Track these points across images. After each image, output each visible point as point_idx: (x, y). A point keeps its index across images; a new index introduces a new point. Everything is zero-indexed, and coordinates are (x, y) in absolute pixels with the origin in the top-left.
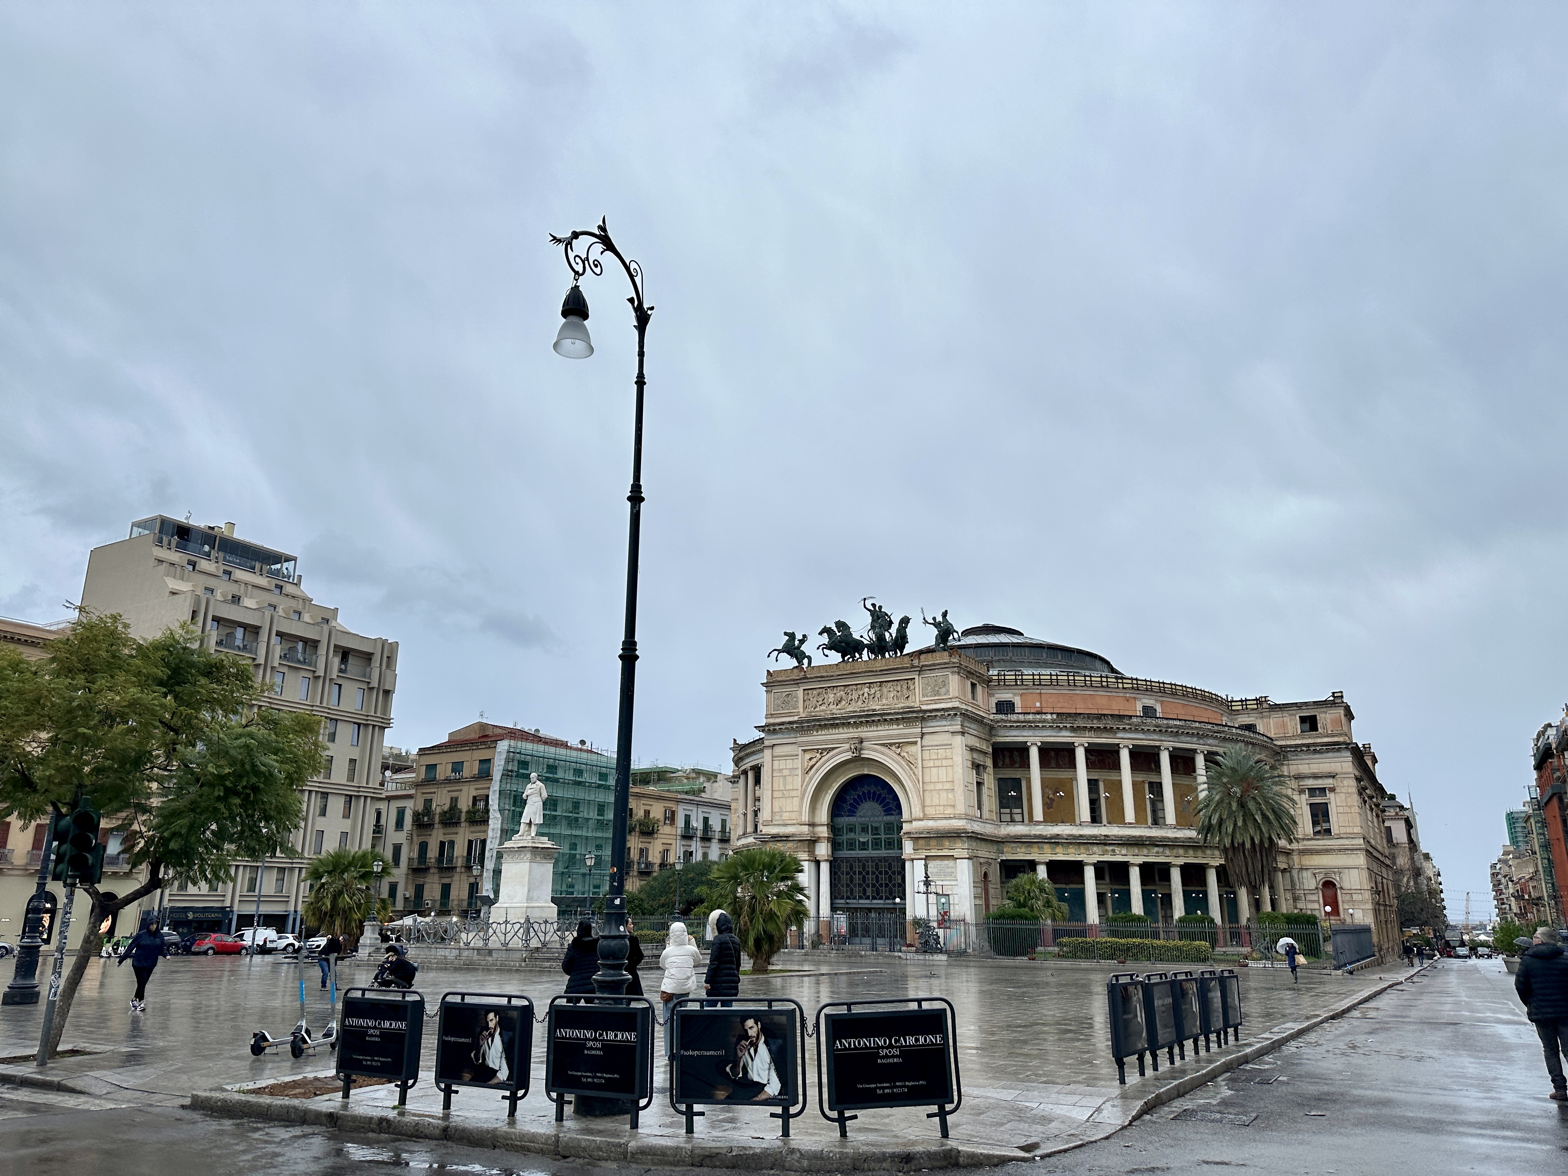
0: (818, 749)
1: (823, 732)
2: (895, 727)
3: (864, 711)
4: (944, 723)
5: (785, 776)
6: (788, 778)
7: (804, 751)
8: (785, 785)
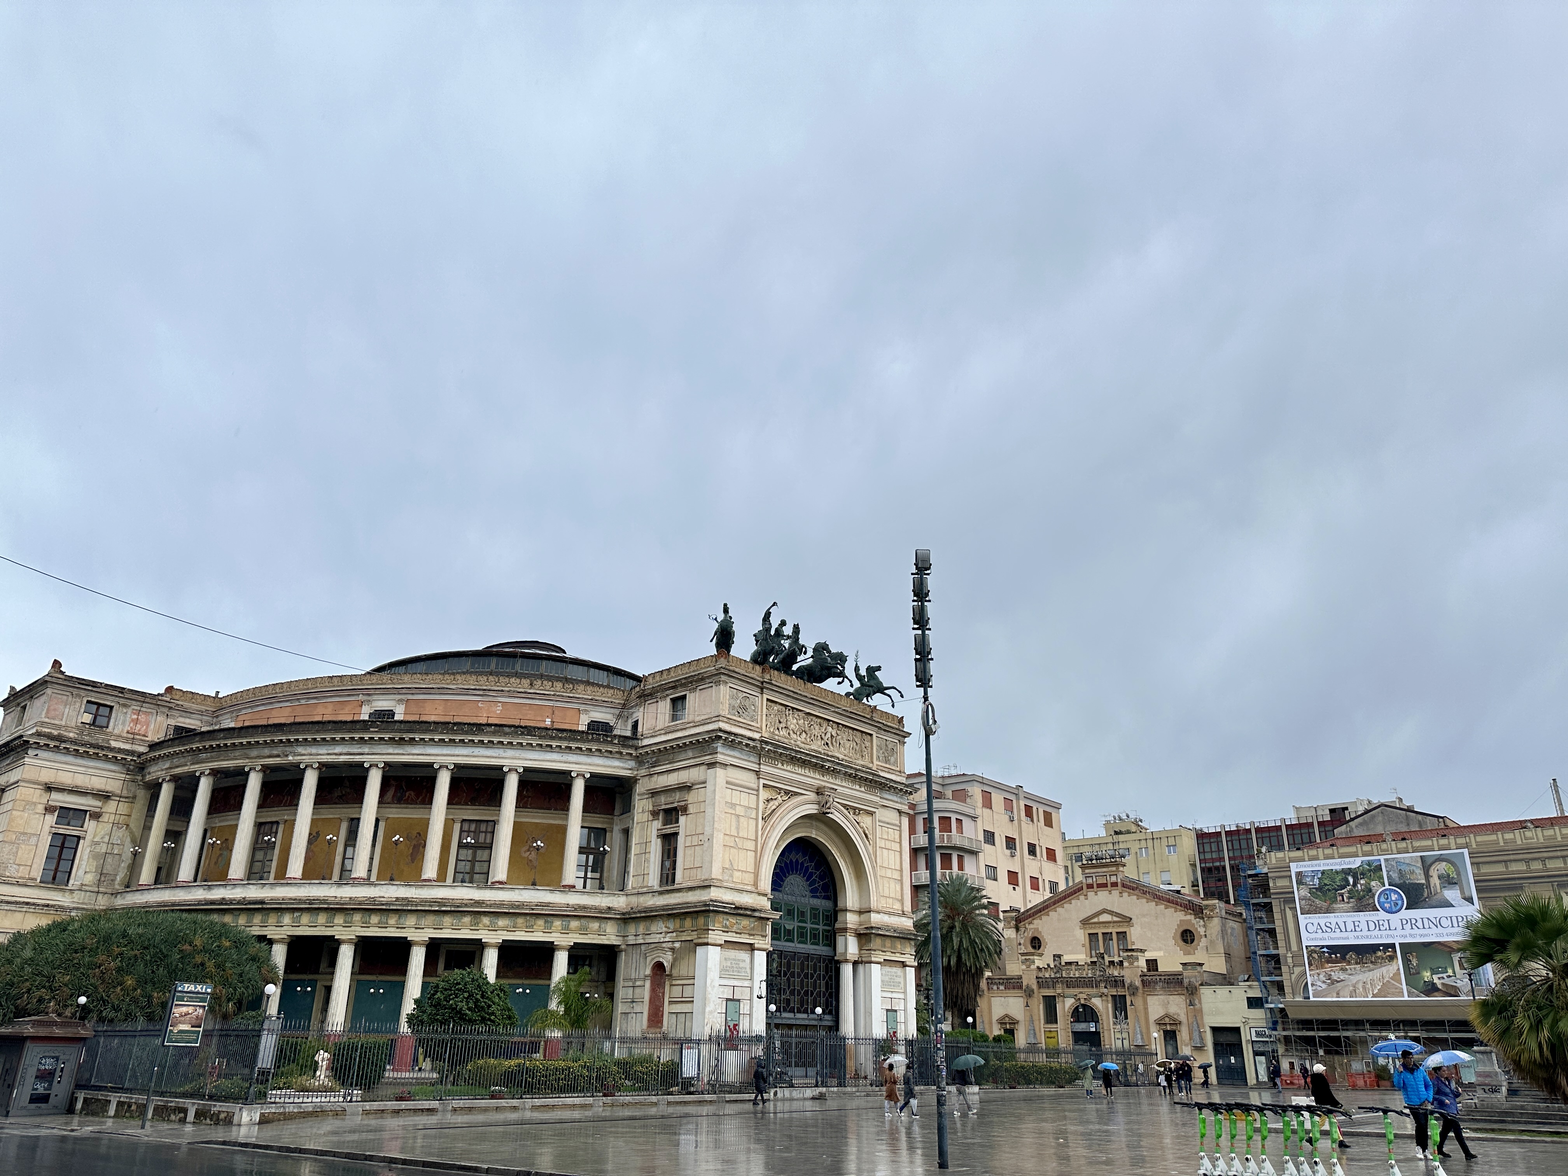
0: (781, 789)
1: (789, 768)
2: (858, 787)
3: (828, 756)
4: (895, 798)
5: (738, 816)
6: (742, 819)
7: (765, 786)
8: (738, 828)
